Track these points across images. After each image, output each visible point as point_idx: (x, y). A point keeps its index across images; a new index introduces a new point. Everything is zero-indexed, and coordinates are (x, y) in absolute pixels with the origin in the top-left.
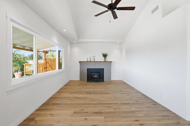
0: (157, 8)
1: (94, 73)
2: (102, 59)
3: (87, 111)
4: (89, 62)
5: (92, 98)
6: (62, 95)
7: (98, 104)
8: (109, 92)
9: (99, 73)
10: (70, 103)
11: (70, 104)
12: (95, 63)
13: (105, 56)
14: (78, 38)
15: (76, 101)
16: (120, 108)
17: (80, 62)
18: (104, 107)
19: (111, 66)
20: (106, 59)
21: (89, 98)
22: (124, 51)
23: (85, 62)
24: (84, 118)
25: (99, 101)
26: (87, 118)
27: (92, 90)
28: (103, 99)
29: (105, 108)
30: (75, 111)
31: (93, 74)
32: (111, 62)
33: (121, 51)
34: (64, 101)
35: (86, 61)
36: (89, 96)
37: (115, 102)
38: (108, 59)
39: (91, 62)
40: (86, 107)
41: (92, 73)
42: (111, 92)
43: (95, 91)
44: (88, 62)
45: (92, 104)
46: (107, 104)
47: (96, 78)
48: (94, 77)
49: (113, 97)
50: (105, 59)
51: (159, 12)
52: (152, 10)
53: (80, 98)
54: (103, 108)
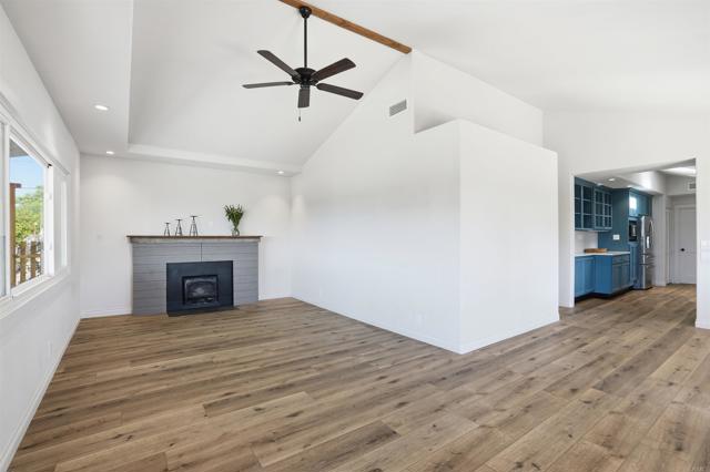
0: (402, 106)
1: (195, 280)
2: (226, 228)
3: (249, 392)
4: (176, 237)
5: (235, 359)
6: (99, 374)
7: (266, 369)
8: (275, 335)
9: (214, 280)
10: (164, 387)
11: (168, 391)
12: (201, 241)
13: (235, 216)
14: (131, 141)
15: (184, 380)
16: (330, 366)
17: (132, 238)
18: (289, 371)
19: (257, 254)
20: (239, 227)
21: (223, 362)
22: (298, 202)
23: (158, 241)
24: (250, 408)
25: (261, 363)
26: (261, 406)
27: (213, 337)
28: (271, 354)
29: (294, 374)
30: (206, 403)
31: (189, 286)
32: (259, 237)
33: (290, 202)
34: (135, 388)
35: (162, 234)
36: (220, 355)
37: (310, 354)
38: (247, 228)
39: (182, 237)
40: (235, 385)
41: (188, 281)
42: (280, 333)
43: (230, 338)
44: (169, 237)
45: (247, 372)
46: (292, 362)
47: (205, 298)
48: (195, 294)
49: (295, 344)
50: (236, 229)
51: (406, 117)
52: (391, 105)
53: (188, 367)
54: (288, 375)
